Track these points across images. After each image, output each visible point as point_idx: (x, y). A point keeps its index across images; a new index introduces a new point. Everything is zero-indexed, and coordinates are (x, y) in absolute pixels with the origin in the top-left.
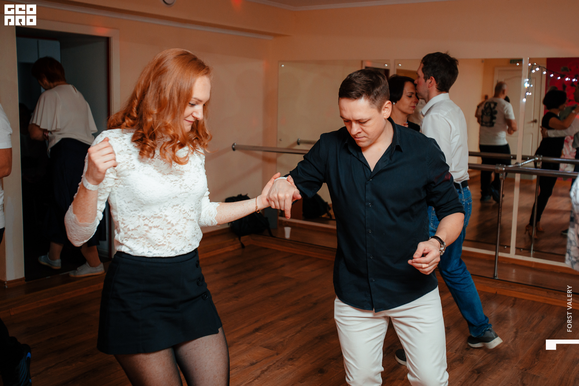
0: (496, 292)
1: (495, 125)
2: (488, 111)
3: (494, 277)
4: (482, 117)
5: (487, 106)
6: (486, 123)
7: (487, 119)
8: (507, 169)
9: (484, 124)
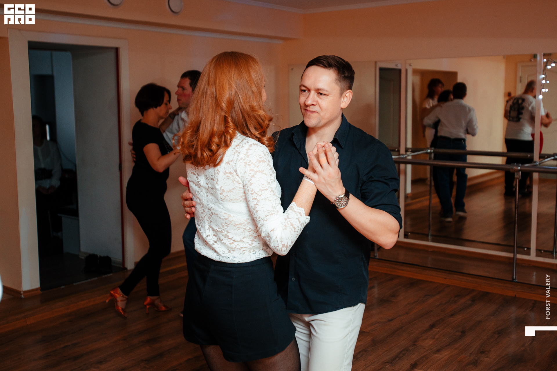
0: (515, 296)
1: (521, 120)
2: (516, 106)
3: (513, 279)
4: (510, 112)
5: (515, 101)
6: (513, 118)
7: (514, 114)
8: (523, 168)
9: (511, 119)
